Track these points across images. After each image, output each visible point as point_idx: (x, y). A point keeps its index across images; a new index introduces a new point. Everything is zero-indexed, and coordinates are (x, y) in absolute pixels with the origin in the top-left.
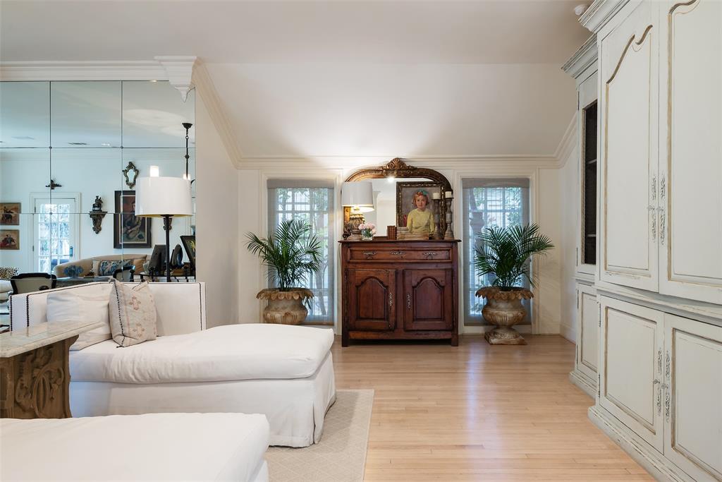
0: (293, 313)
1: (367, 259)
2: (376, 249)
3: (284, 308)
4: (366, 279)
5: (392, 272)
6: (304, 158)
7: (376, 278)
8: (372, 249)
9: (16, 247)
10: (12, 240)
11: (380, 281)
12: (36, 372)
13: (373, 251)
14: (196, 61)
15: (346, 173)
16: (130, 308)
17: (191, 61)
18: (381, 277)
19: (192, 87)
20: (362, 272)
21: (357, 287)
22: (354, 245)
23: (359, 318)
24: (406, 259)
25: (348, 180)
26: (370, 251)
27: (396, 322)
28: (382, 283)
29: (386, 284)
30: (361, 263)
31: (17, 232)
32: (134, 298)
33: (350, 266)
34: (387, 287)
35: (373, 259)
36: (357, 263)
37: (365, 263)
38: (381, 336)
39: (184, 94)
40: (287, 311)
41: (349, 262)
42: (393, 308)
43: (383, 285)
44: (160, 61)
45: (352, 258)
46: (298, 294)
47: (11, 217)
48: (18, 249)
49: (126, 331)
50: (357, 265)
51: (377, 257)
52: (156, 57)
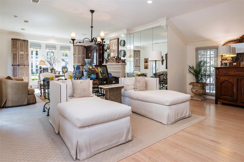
0: (199, 90)
1: (225, 74)
2: (228, 70)
3: (196, 89)
4: (224, 81)
5: (235, 79)
6: (207, 40)
7: (228, 81)
8: (227, 70)
9: (148, 68)
10: (147, 67)
11: (230, 82)
12: (114, 93)
13: (227, 71)
14: (166, 19)
15: (223, 43)
16: (138, 82)
17: (165, 19)
18: (231, 81)
19: (167, 26)
20: (222, 78)
21: (221, 84)
22: (219, 69)
23: (221, 95)
24: (242, 74)
25: (223, 45)
26: (226, 71)
27: (237, 98)
28: (231, 83)
29: (233, 83)
30: (223, 75)
31: (148, 65)
32: (139, 80)
33: (218, 76)
34: (233, 85)
35: (227, 74)
36: (221, 75)
37: (224, 75)
38: (231, 103)
39: (165, 28)
40: (197, 89)
41: (218, 75)
42: (236, 93)
43: (231, 84)
44: (159, 21)
45: (219, 73)
46: (201, 84)
47: (147, 61)
48: (148, 69)
49: (137, 88)
50: (221, 76)
51: (229, 73)
52: (158, 20)
